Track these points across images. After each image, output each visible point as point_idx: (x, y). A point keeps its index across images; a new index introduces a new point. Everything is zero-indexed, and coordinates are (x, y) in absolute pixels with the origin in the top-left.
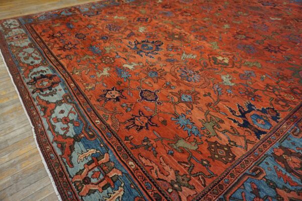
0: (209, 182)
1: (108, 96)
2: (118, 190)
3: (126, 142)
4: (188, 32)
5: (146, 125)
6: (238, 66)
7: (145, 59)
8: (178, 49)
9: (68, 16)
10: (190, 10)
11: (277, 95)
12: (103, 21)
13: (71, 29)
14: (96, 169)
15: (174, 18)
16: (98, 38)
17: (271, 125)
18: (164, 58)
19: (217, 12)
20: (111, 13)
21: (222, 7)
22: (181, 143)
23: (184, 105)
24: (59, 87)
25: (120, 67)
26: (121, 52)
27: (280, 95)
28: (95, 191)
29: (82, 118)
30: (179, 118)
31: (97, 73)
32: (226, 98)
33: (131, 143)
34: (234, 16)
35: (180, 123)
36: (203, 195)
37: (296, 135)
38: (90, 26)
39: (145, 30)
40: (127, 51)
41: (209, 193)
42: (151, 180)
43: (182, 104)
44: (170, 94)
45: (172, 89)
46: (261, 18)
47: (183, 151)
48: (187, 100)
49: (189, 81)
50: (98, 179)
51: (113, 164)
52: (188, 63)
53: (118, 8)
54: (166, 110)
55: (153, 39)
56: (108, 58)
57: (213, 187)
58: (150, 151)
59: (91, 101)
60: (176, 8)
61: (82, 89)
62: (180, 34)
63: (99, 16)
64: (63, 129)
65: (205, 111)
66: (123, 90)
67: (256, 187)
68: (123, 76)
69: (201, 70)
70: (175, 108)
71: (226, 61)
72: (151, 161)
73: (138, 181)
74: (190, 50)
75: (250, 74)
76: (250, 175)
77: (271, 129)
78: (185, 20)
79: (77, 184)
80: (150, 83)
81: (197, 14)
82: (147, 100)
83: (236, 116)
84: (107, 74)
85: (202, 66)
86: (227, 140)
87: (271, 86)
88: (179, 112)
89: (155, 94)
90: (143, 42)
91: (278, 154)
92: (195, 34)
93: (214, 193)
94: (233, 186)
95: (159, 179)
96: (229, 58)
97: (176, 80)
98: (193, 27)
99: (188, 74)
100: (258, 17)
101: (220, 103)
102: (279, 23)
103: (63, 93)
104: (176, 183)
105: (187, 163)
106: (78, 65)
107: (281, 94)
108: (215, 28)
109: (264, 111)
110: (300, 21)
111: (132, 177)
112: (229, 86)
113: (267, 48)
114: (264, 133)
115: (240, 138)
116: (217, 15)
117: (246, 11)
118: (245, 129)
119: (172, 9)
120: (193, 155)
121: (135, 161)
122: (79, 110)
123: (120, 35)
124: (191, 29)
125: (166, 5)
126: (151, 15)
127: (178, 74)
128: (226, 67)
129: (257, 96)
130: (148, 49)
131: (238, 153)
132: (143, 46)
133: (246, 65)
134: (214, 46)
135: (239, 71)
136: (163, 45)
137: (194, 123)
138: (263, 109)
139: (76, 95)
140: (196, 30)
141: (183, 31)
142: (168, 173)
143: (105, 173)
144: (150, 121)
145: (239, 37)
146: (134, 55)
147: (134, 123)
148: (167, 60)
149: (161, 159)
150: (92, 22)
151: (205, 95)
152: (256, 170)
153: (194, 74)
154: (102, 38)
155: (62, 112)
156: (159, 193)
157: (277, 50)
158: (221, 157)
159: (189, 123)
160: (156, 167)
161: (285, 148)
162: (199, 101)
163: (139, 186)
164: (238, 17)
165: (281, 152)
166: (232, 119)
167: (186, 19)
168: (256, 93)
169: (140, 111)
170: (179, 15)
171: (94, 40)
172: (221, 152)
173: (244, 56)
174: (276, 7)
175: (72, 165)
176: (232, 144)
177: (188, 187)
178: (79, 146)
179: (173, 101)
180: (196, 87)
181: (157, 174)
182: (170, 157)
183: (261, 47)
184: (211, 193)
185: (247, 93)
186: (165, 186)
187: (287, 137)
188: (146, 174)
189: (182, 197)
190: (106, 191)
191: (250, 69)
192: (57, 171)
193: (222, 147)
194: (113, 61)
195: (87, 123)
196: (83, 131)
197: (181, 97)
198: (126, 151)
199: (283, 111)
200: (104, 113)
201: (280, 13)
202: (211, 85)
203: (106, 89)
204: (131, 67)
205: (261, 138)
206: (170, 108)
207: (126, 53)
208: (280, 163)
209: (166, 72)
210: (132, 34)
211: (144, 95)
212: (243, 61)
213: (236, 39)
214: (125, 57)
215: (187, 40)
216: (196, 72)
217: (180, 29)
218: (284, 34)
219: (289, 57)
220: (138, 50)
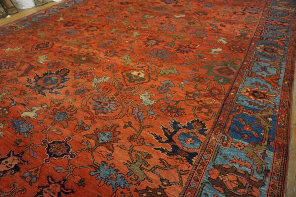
1: (2, 168)
4: (97, 50)
5: (59, 195)
6: (155, 78)
7: (49, 97)
8: (87, 74)
10: (95, 23)
11: (198, 102)
15: (79, 36)
17: (200, 141)
18: (72, 90)
19: (124, 20)
20: (1, 46)
21: (126, 12)
23: (103, 148)
25: (17, 118)
26: (17, 96)
27: (201, 101)
30: (99, 170)
32: (149, 123)
34: (142, 21)
35: (102, 176)
37: (226, 145)
39: (47, 59)
40: (25, 93)
43: (101, 148)
44: (85, 138)
45: (86, 130)
46: (167, 17)
48: (105, 139)
49: (104, 113)
52: (100, 90)
53: (11, 36)
54: (82, 164)
55: (57, 68)
60: (81, 23)
62: (88, 54)
65: (128, 149)
66: (23, 153)
68: (22, 131)
69: (117, 95)
70: (93, 156)
71: (142, 76)
74: (102, 72)
75: (168, 84)
77: (201, 147)
78: (91, 36)
80: (59, 130)
81: (103, 26)
82: (56, 156)
83: (163, 142)
85: (116, 88)
86: (158, 179)
87: (191, 93)
88: (98, 160)
89: (66, 144)
90: (44, 75)
91: (214, 177)
92: (104, 51)
96: (144, 70)
97: (89, 116)
98: (101, 43)
99: (102, 104)
100: (164, 18)
101: (143, 132)
102: (184, 20)
107: (203, 99)
108: (124, 39)
109: (190, 127)
110: (201, 14)
112: (149, 105)
113: (178, 49)
114: (195, 154)
115: (172, 171)
116: (124, 23)
117: (151, 13)
118: (175, 157)
119: (76, 26)
123: (15, 72)
124: (99, 45)
125: (69, 22)
126: (53, 38)
127: (91, 107)
128: (142, 83)
129: (180, 109)
130: (52, 83)
132: (46, 80)
133: (162, 75)
134: (127, 60)
135: (157, 84)
136: (70, 73)
137: (118, 171)
138: (188, 123)
140: (105, 46)
141: (91, 50)
144: (64, 187)
145: (150, 43)
146: (35, 96)
148: (76, 93)
151: (125, 127)
153: (110, 101)
157: (188, 49)
159: (112, 173)
161: (220, 166)
162: (120, 136)
164: (146, 21)
165: (217, 172)
166: (159, 149)
167: (92, 34)
168: (178, 106)
169: (48, 177)
170: (85, 31)
173: (158, 64)
174: (178, 4)
176: (165, 183)
179: (90, 147)
180: (113, 118)
183: (173, 50)
185: (169, 109)
187: (218, 151)
191: (167, 78)
193: (155, 192)
194: (7, 112)
197: (98, 139)
199: (207, 120)
201: (182, 9)
202: (130, 110)
204: (31, 115)
205: (194, 163)
206: (87, 158)
207: (23, 97)
208: (218, 188)
209: (77, 109)
210: (31, 67)
211: (52, 150)
212: (159, 71)
213: (147, 46)
214: (23, 102)
215: (96, 61)
216: (111, 98)
217: (87, 49)
218: (190, 31)
219: (200, 54)
220: (40, 88)
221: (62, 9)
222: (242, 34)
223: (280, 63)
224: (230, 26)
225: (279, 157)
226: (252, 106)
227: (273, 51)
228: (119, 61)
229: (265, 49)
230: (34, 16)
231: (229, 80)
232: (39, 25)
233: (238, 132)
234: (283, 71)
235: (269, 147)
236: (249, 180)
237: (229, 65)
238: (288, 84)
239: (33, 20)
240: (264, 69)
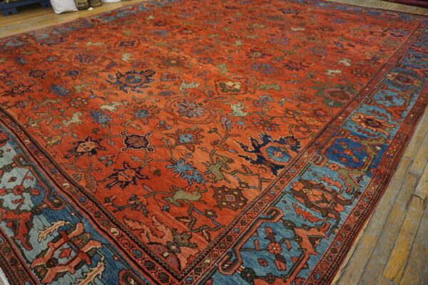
0: (214, 235)
1: (80, 150)
2: (97, 266)
3: (106, 204)
4: (189, 55)
5: (134, 178)
6: (252, 91)
7: (131, 95)
8: (175, 78)
9: (17, 48)
10: (192, 26)
11: (297, 121)
12: (70, 51)
13: (23, 65)
14: (66, 246)
15: (170, 37)
16: (64, 74)
17: (290, 156)
18: (157, 91)
19: (226, 26)
20: (82, 39)
21: (232, 19)
22: (180, 195)
23: (183, 148)
24: (8, 146)
25: (96, 109)
26: (97, 89)
27: (301, 120)
28: (65, 273)
29: (43, 184)
30: (176, 164)
31: (64, 122)
32: (237, 132)
33: (113, 205)
34: (248, 29)
35: (178, 170)
36: (208, 252)
37: (319, 164)
38: (51, 59)
39: (131, 57)
40: (105, 88)
41: (214, 249)
42: (140, 246)
43: (181, 147)
44: (165, 136)
45: (167, 129)
46: (281, 29)
47: (182, 203)
48: (187, 140)
49: (189, 117)
50: (68, 258)
51: (89, 236)
52: (188, 95)
53: (92, 30)
54: (159, 157)
55: (142, 68)
56: (79, 99)
57: (220, 240)
58: (139, 211)
59: (56, 159)
60: (172, 24)
61: (42, 145)
62: (179, 58)
63: (64, 45)
64: (15, 202)
65: (210, 152)
66: (100, 140)
67: (271, 231)
68: (100, 121)
69: (205, 102)
70: (171, 153)
71: (238, 87)
72: (140, 223)
73: (124, 251)
74: (192, 77)
75: (266, 99)
76: (264, 219)
77: (290, 162)
78: (184, 40)
79: (39, 270)
80: (138, 126)
81: (200, 30)
82: (134, 147)
83: (249, 152)
84: (78, 120)
85: (206, 96)
86: (237, 182)
87: (291, 111)
88: (176, 156)
89: (144, 138)
90: (127, 73)
91: (297, 189)
92: (198, 57)
93: (221, 248)
94: (245, 234)
95: (151, 243)
96: (241, 82)
97: (172, 117)
98: (195, 48)
99: (188, 108)
100: (277, 29)
101: (229, 139)
102: (302, 34)
103: (13, 153)
104: (173, 244)
105: (187, 218)
106: (35, 114)
107: (303, 118)
108: (222, 47)
109: (282, 141)
110: (325, 29)
111: (116, 247)
112: (240, 116)
113: (287, 65)
114: (282, 167)
115: (253, 178)
116: (226, 29)
117: (262, 22)
118: (259, 166)
119: (167, 26)
120: (195, 206)
121: (118, 227)
122: (38, 174)
123: (96, 67)
124: (192, 51)
125: (160, 22)
126: (140, 36)
127: (176, 110)
128: (236, 94)
129: (275, 124)
130: (135, 82)
131: (250, 195)
133: (261, 89)
134: (223, 69)
135: (253, 97)
136: (156, 75)
137: (195, 168)
138: (281, 139)
139: (33, 154)
140: (199, 52)
141: (182, 54)
142: (162, 234)
143: (78, 248)
144: (139, 173)
145: (254, 55)
146: (115, 91)
147: (117, 179)
149: (153, 218)
150: (54, 53)
151: (210, 132)
152: (271, 211)
153: (196, 107)
154: (70, 74)
155: (13, 179)
156: (151, 260)
157: (299, 66)
158: (229, 204)
159: (189, 169)
160: (147, 230)
161: (306, 181)
163: (125, 257)
164: (253, 30)
165: (301, 185)
166: (244, 157)
167: (186, 38)
168: (273, 121)
169: (124, 163)
170: (178, 34)
171: (58, 78)
172: (230, 198)
173: (259, 78)
174: (300, 15)
175: (30, 247)
176: (243, 186)
177: (188, 246)
178: (39, 221)
179: (169, 144)
180: (199, 123)
181: (148, 238)
182: (165, 215)
184: (217, 248)
185: (262, 122)
186: (159, 249)
187: (308, 168)
188: (134, 240)
189: (181, 259)
190: (79, 271)
191: (266, 93)
192: (7, 259)
193: (231, 191)
194: (86, 103)
195: (51, 189)
196: (45, 200)
197: (179, 139)
198: (107, 215)
199: (303, 138)
200: (74, 172)
201: (303, 21)
202: (218, 118)
203: (77, 140)
204: (111, 108)
205: (278, 174)
206: (165, 153)
207: (104, 91)
208: (299, 199)
209: (160, 109)
210: (112, 64)
211: (130, 142)
212: (258, 84)
213: (250, 57)
214: (103, 96)
215: (187, 66)
216: (199, 104)
217: (178, 52)
218: (307, 47)
219: (312, 74)
220: (122, 85)
221: (153, 6)
222: (374, 58)
223: (413, 94)
224: (361, 47)
225: (376, 182)
226: (361, 133)
227: (408, 81)
228: (213, 69)
229: (398, 78)
230: (119, 11)
231: (340, 104)
232: (124, 21)
233: (336, 154)
234: (412, 104)
235: (368, 173)
236: (335, 197)
237: (346, 89)
238: (414, 117)
239: (118, 15)
240: (389, 98)
